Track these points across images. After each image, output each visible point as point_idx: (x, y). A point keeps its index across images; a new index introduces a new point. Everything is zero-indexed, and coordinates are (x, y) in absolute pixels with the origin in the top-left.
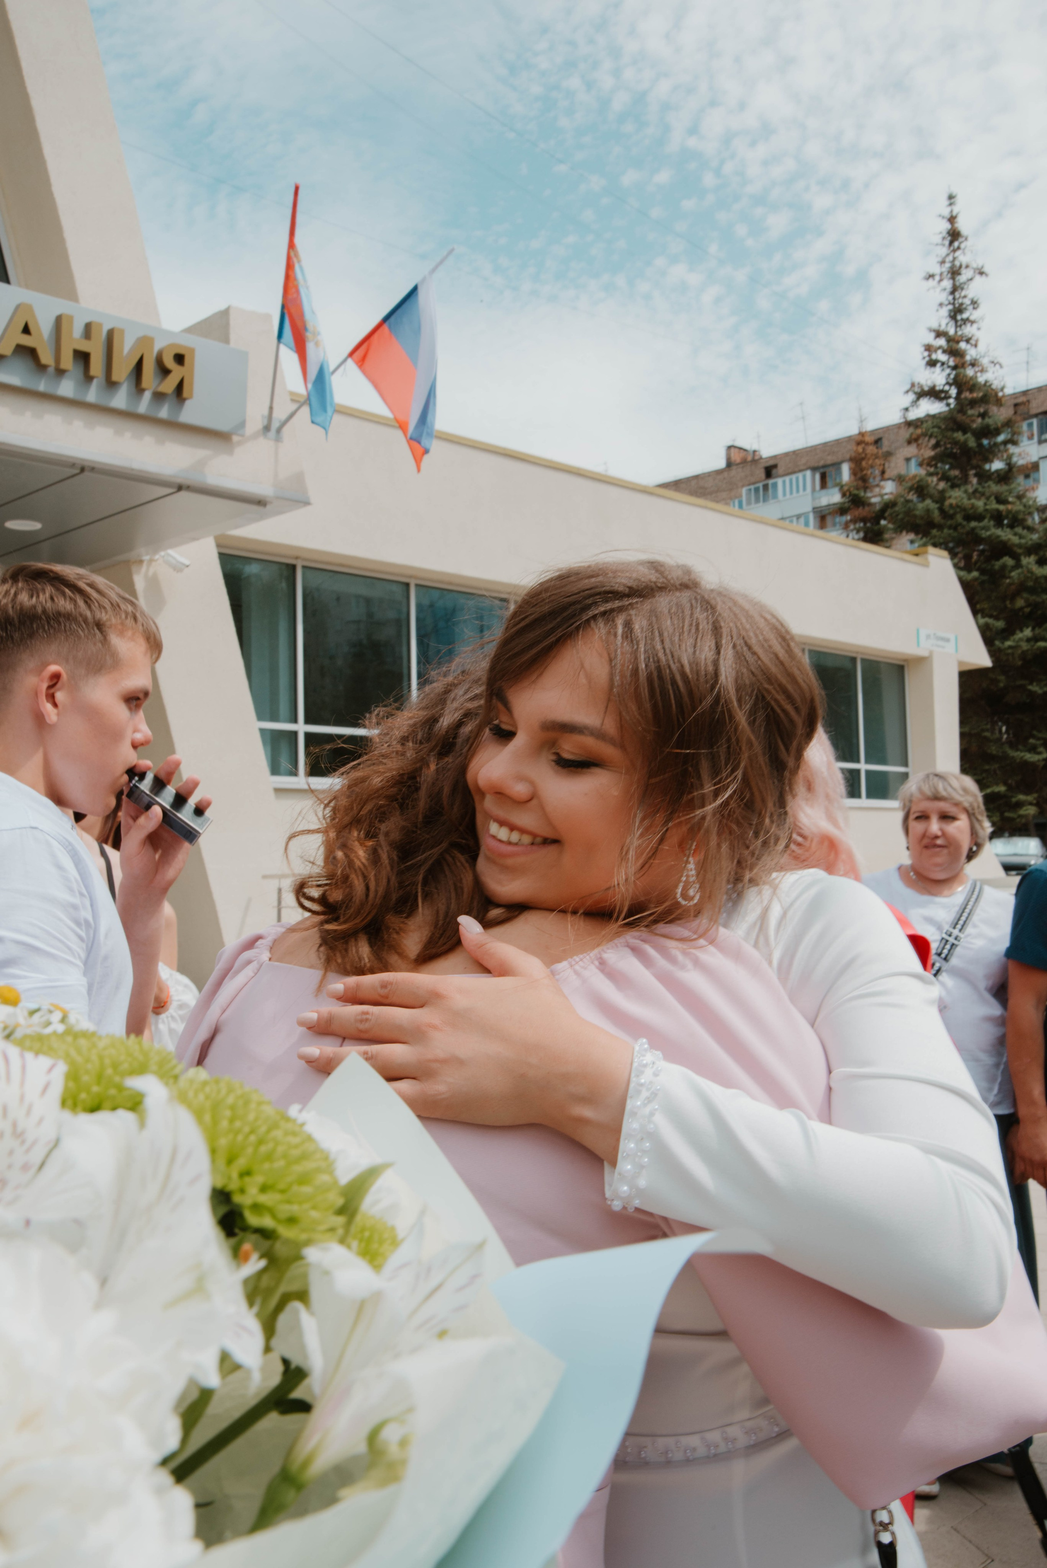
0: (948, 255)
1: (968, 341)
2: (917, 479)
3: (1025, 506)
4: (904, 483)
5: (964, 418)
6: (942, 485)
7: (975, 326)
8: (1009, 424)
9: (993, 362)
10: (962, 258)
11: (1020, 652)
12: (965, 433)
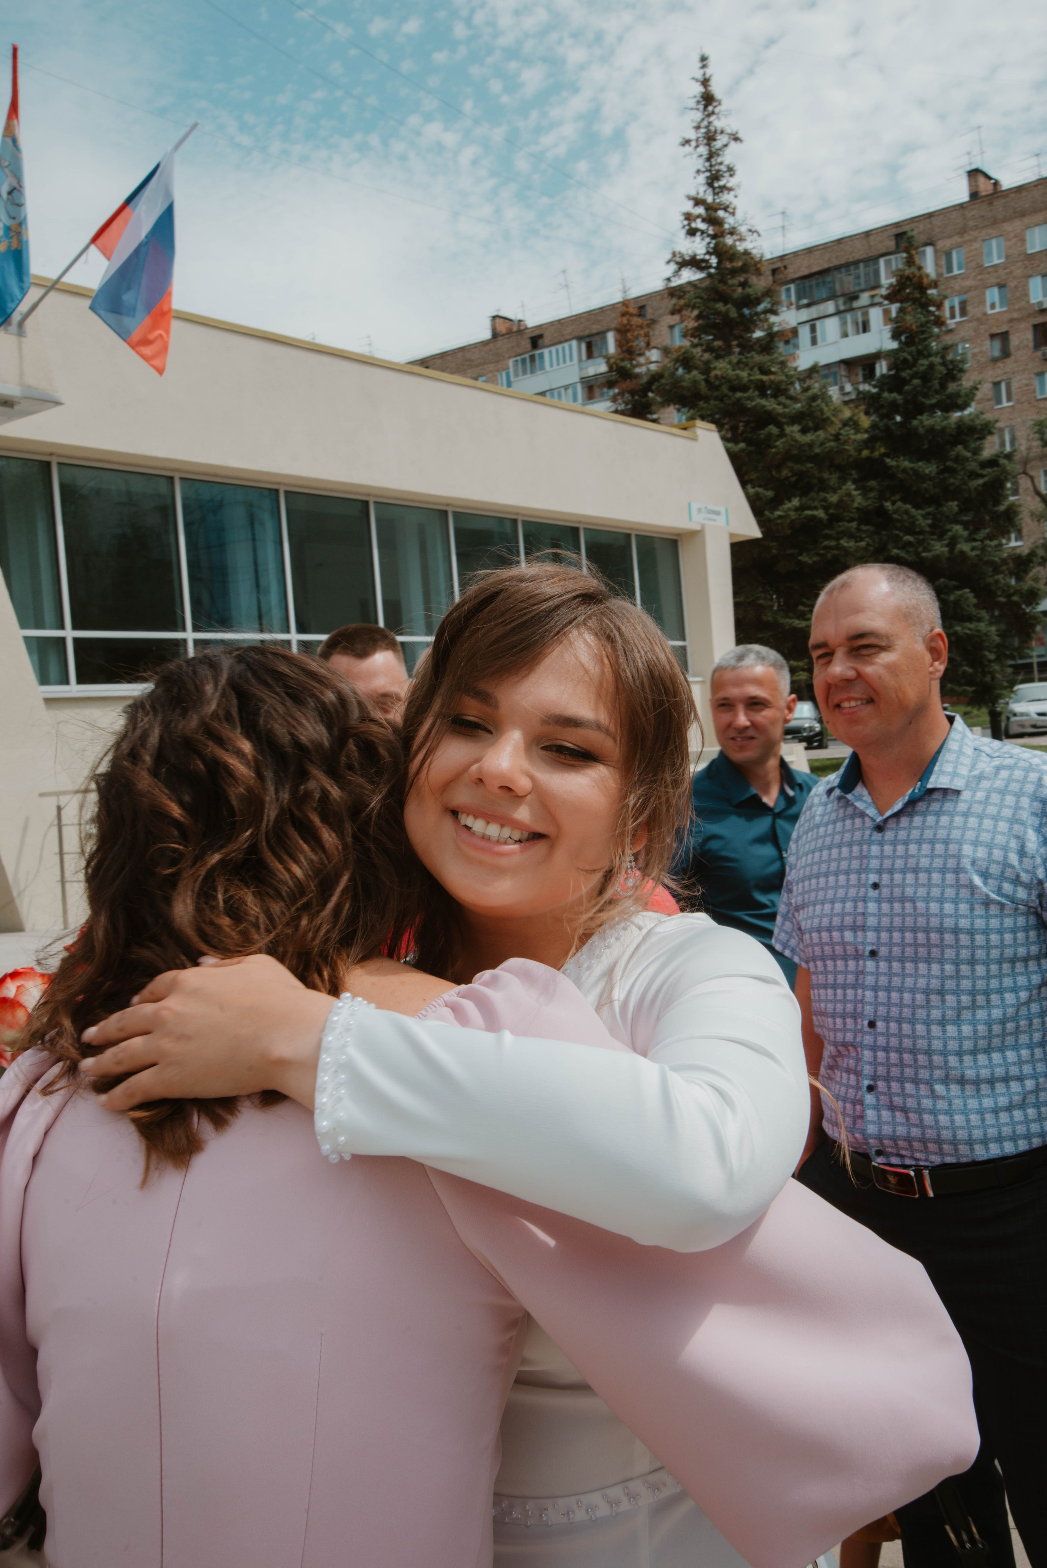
0: (703, 120)
1: (725, 209)
2: (683, 350)
3: (787, 376)
4: (669, 355)
5: (725, 288)
6: (707, 356)
7: (732, 193)
8: (769, 293)
9: (750, 231)
10: (718, 123)
11: (788, 521)
12: (726, 303)
